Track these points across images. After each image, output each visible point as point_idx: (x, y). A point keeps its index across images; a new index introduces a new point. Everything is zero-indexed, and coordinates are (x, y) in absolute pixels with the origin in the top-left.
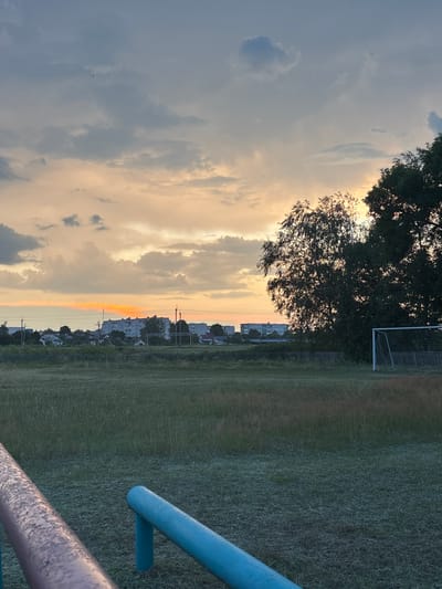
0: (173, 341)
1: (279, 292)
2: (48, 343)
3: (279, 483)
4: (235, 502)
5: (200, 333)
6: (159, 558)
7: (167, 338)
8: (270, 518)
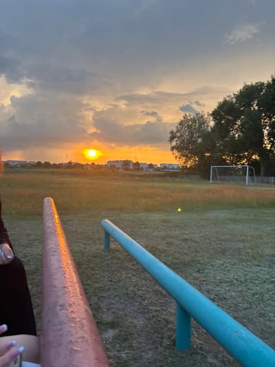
0: (134, 169)
1: (175, 151)
2: (87, 169)
3: (163, 222)
4: (145, 228)
5: (145, 167)
6: (112, 246)
7: (131, 168)
8: (157, 234)
